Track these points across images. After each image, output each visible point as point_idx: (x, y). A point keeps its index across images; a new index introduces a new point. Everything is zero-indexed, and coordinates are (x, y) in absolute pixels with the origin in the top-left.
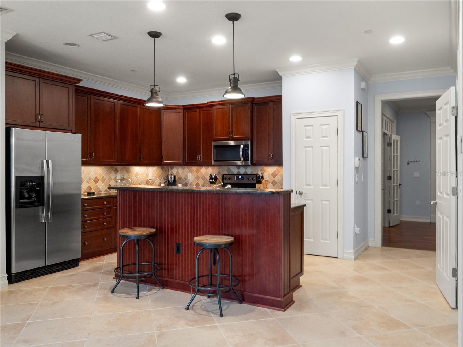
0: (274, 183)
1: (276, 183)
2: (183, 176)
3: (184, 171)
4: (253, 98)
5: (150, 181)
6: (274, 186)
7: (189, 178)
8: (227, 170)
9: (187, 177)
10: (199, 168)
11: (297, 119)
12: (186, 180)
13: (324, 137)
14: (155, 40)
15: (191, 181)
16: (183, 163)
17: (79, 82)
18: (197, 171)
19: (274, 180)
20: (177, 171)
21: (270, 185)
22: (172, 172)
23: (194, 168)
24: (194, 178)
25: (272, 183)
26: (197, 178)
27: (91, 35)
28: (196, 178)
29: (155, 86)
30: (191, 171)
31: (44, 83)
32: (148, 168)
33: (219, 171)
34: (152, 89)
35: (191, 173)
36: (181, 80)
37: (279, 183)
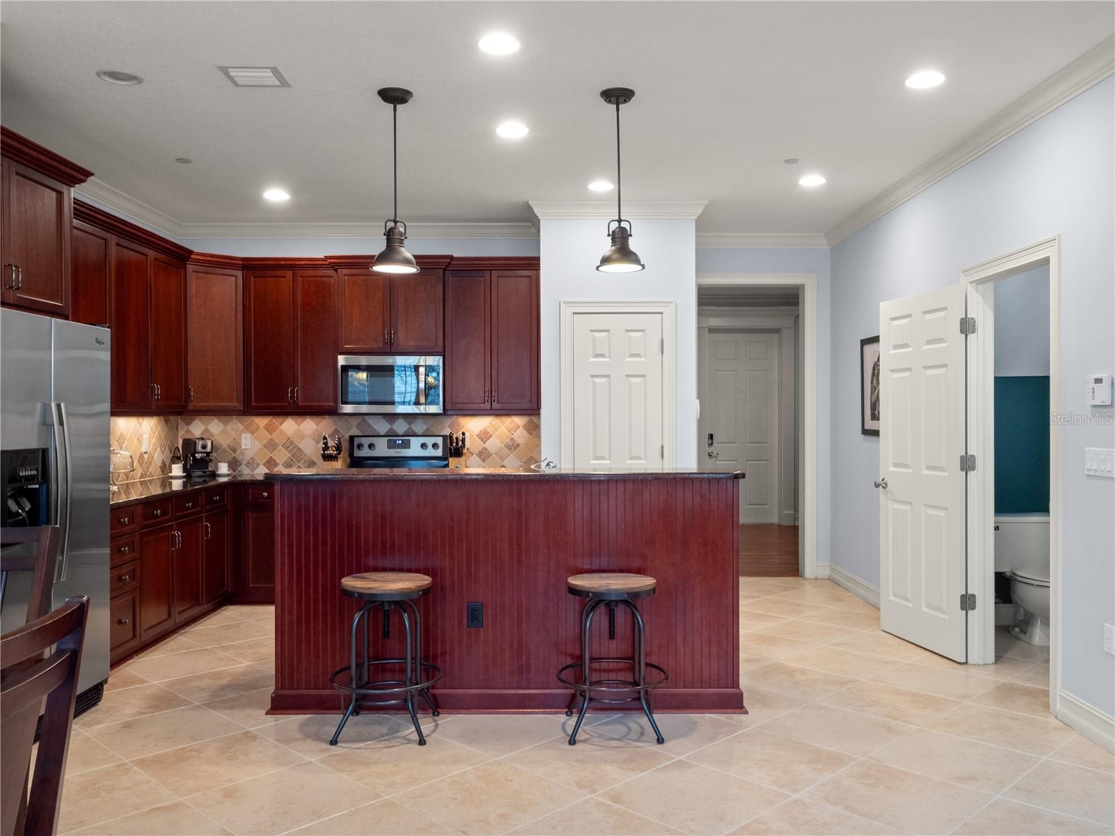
0: (484, 455)
1: (489, 455)
2: (224, 442)
3: (229, 428)
4: (451, 258)
5: (146, 456)
6: (483, 461)
7: (243, 447)
8: (358, 427)
9: (239, 444)
10: (275, 421)
11: (574, 313)
12: (234, 451)
13: (633, 355)
14: (395, 110)
15: (249, 455)
16: (242, 409)
17: (82, 177)
18: (269, 428)
19: (484, 448)
20: (204, 428)
21: (474, 459)
22: (188, 431)
23: (262, 422)
24: (258, 445)
25: (480, 454)
26: (271, 445)
27: (224, 70)
28: (265, 446)
29: (395, 222)
30: (248, 429)
31: (17, 173)
32: (141, 419)
33: (336, 429)
34: (391, 230)
35: (252, 433)
36: (276, 195)
37: (496, 453)
